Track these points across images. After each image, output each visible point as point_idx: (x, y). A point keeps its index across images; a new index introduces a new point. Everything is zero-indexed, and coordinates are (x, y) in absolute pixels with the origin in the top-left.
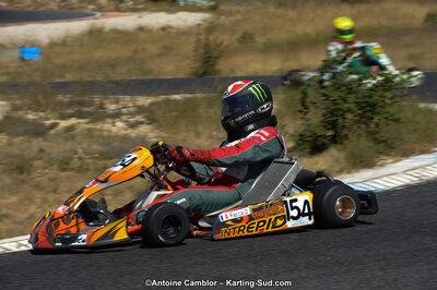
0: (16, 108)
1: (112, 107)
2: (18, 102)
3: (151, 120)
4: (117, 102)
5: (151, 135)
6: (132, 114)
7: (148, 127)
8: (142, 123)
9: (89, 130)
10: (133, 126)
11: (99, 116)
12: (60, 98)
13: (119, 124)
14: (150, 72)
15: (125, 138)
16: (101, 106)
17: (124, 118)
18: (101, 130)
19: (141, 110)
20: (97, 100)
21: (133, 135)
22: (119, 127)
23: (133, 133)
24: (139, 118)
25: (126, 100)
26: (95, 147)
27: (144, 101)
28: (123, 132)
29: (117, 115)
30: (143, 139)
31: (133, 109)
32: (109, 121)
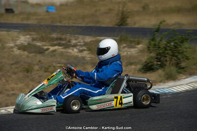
0: (33, 40)
1: (74, 42)
2: (35, 37)
3: (89, 49)
5: (88, 56)
6: (81, 46)
7: (88, 52)
8: (85, 50)
9: (62, 52)
10: (81, 51)
11: (67, 46)
13: (75, 50)
15: (76, 57)
16: (69, 41)
17: (78, 47)
18: (67, 52)
19: (86, 44)
22: (74, 52)
23: (80, 55)
24: (84, 48)
26: (63, 61)
28: (76, 54)
29: (75, 46)
30: (83, 58)
31: (82, 44)
32: (71, 48)
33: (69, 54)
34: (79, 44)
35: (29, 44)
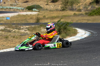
0: (6, 27)
1: (22, 28)
2: (6, 26)
3: (28, 30)
4: (23, 27)
5: (28, 32)
8: (27, 30)
9: (18, 31)
10: (25, 31)
11: (20, 29)
12: (13, 26)
13: (23, 30)
14: (28, 22)
15: (24, 33)
16: (20, 27)
17: (24, 29)
19: (27, 28)
20: (19, 26)
22: (23, 31)
23: (25, 32)
24: (26, 29)
25: (24, 26)
26: (19, 34)
27: (27, 27)
28: (24, 32)
29: (23, 29)
30: (27, 33)
31: (25, 28)
33: (21, 32)
34: (24, 28)
35: (4, 29)
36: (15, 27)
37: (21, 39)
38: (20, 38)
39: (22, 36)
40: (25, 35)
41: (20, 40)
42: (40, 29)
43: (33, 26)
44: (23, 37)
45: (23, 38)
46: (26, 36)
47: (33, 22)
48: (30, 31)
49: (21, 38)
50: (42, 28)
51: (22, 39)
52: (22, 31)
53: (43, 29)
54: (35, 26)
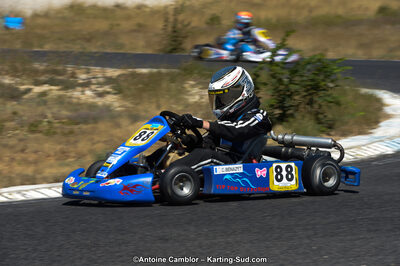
1: (82, 77)
3: (119, 91)
4: (88, 72)
5: (116, 104)
6: (101, 84)
7: (114, 96)
8: (108, 93)
9: (60, 97)
10: (101, 95)
11: (70, 84)
12: (37, 65)
13: (88, 93)
15: (92, 106)
16: (73, 75)
17: (93, 87)
18: (70, 97)
19: (109, 81)
20: (70, 69)
21: (100, 103)
23: (100, 101)
24: (107, 88)
25: (97, 70)
26: (65, 113)
27: (113, 72)
28: (91, 100)
29: (86, 84)
30: (108, 108)
31: (101, 80)
32: (79, 89)
33: (75, 100)
34: (94, 81)
36: (45, 72)
37: (72, 139)
38: (65, 134)
39: (77, 124)
40: (96, 120)
41: (68, 143)
42: (182, 91)
43: (144, 71)
44: (84, 127)
45: (83, 133)
46: (102, 126)
47: (150, 52)
48: (125, 97)
49: (71, 132)
50: (193, 86)
51: (76, 142)
52: (83, 97)
53: (196, 90)
54: (155, 70)
